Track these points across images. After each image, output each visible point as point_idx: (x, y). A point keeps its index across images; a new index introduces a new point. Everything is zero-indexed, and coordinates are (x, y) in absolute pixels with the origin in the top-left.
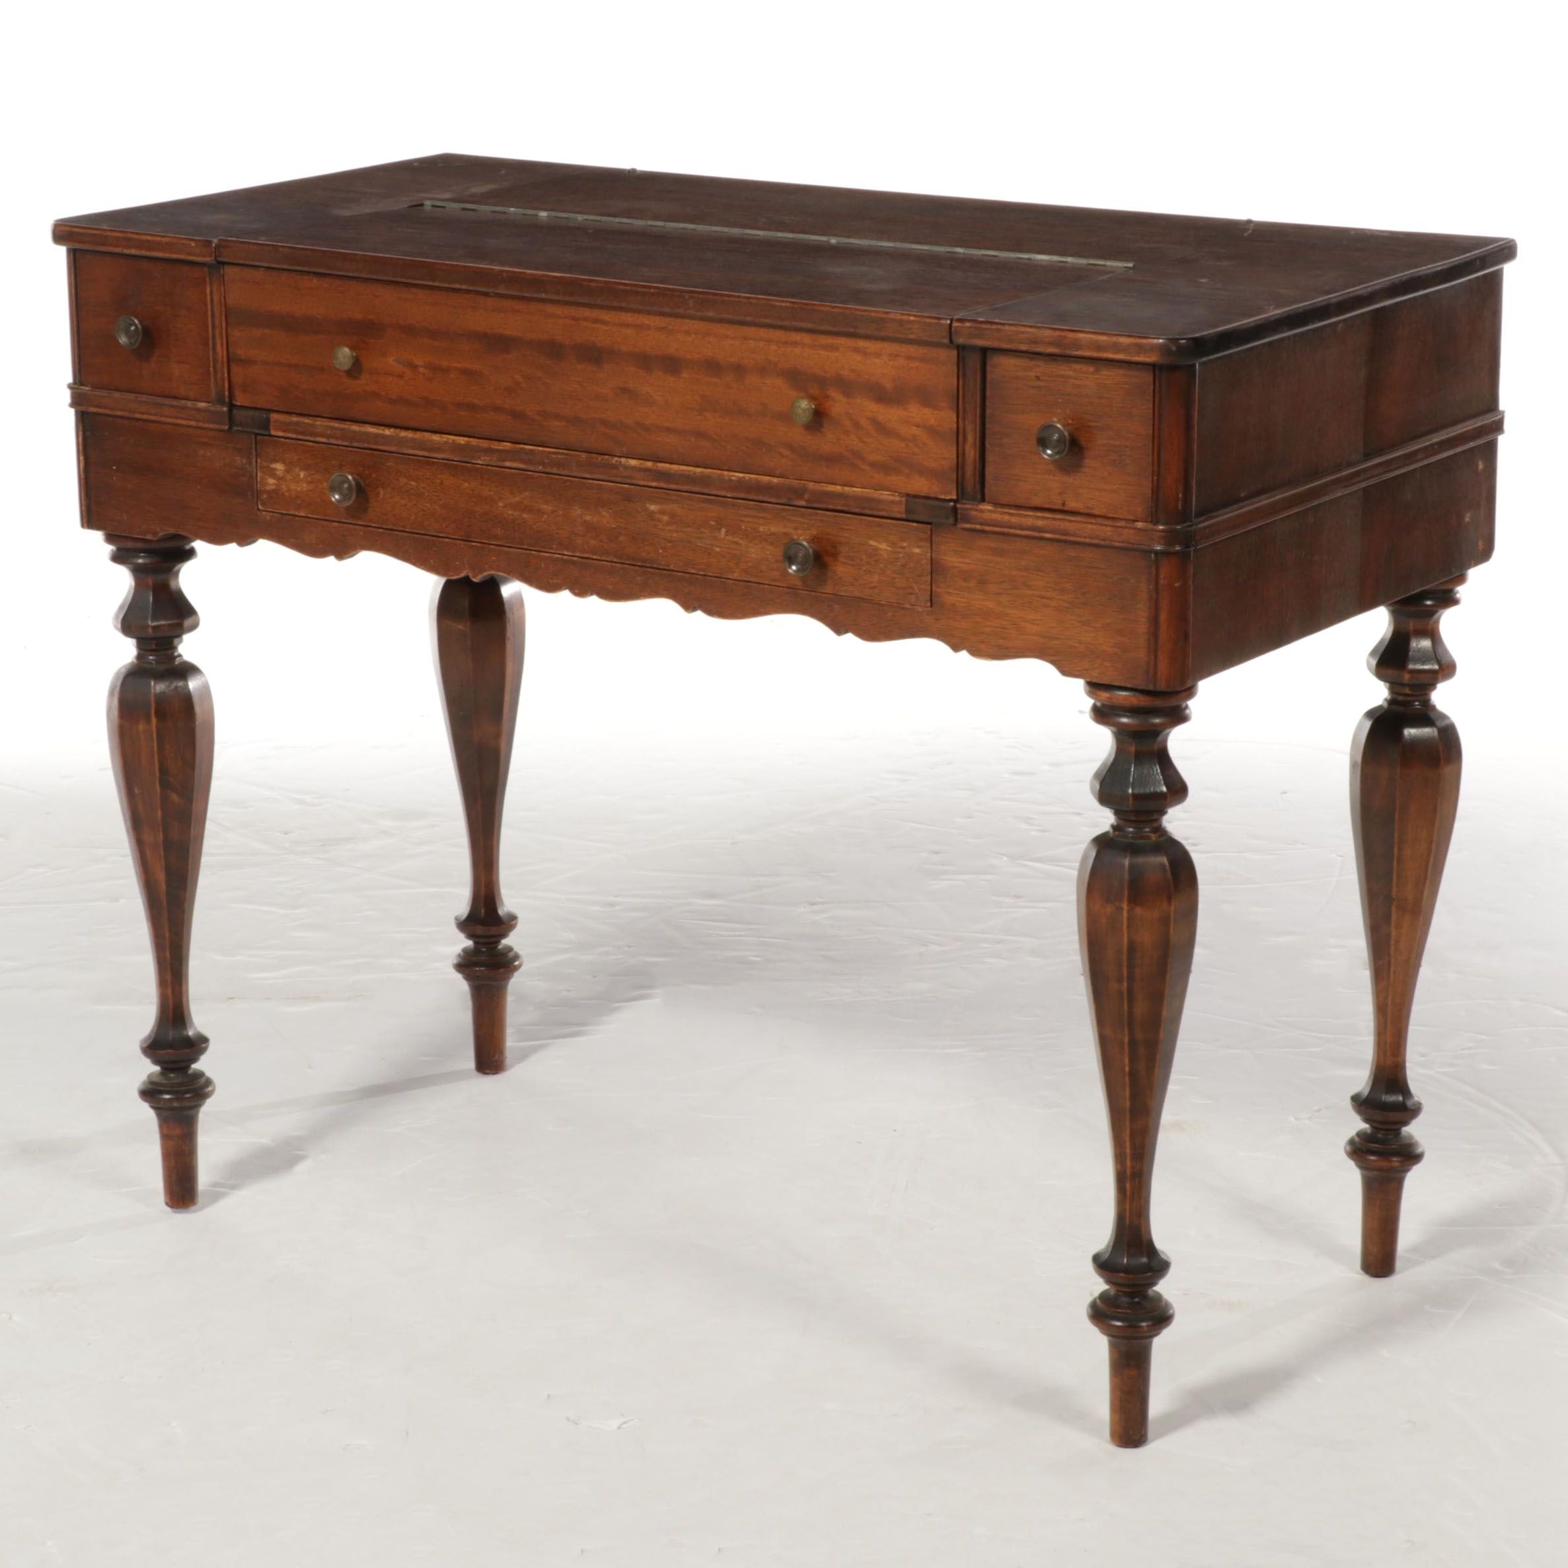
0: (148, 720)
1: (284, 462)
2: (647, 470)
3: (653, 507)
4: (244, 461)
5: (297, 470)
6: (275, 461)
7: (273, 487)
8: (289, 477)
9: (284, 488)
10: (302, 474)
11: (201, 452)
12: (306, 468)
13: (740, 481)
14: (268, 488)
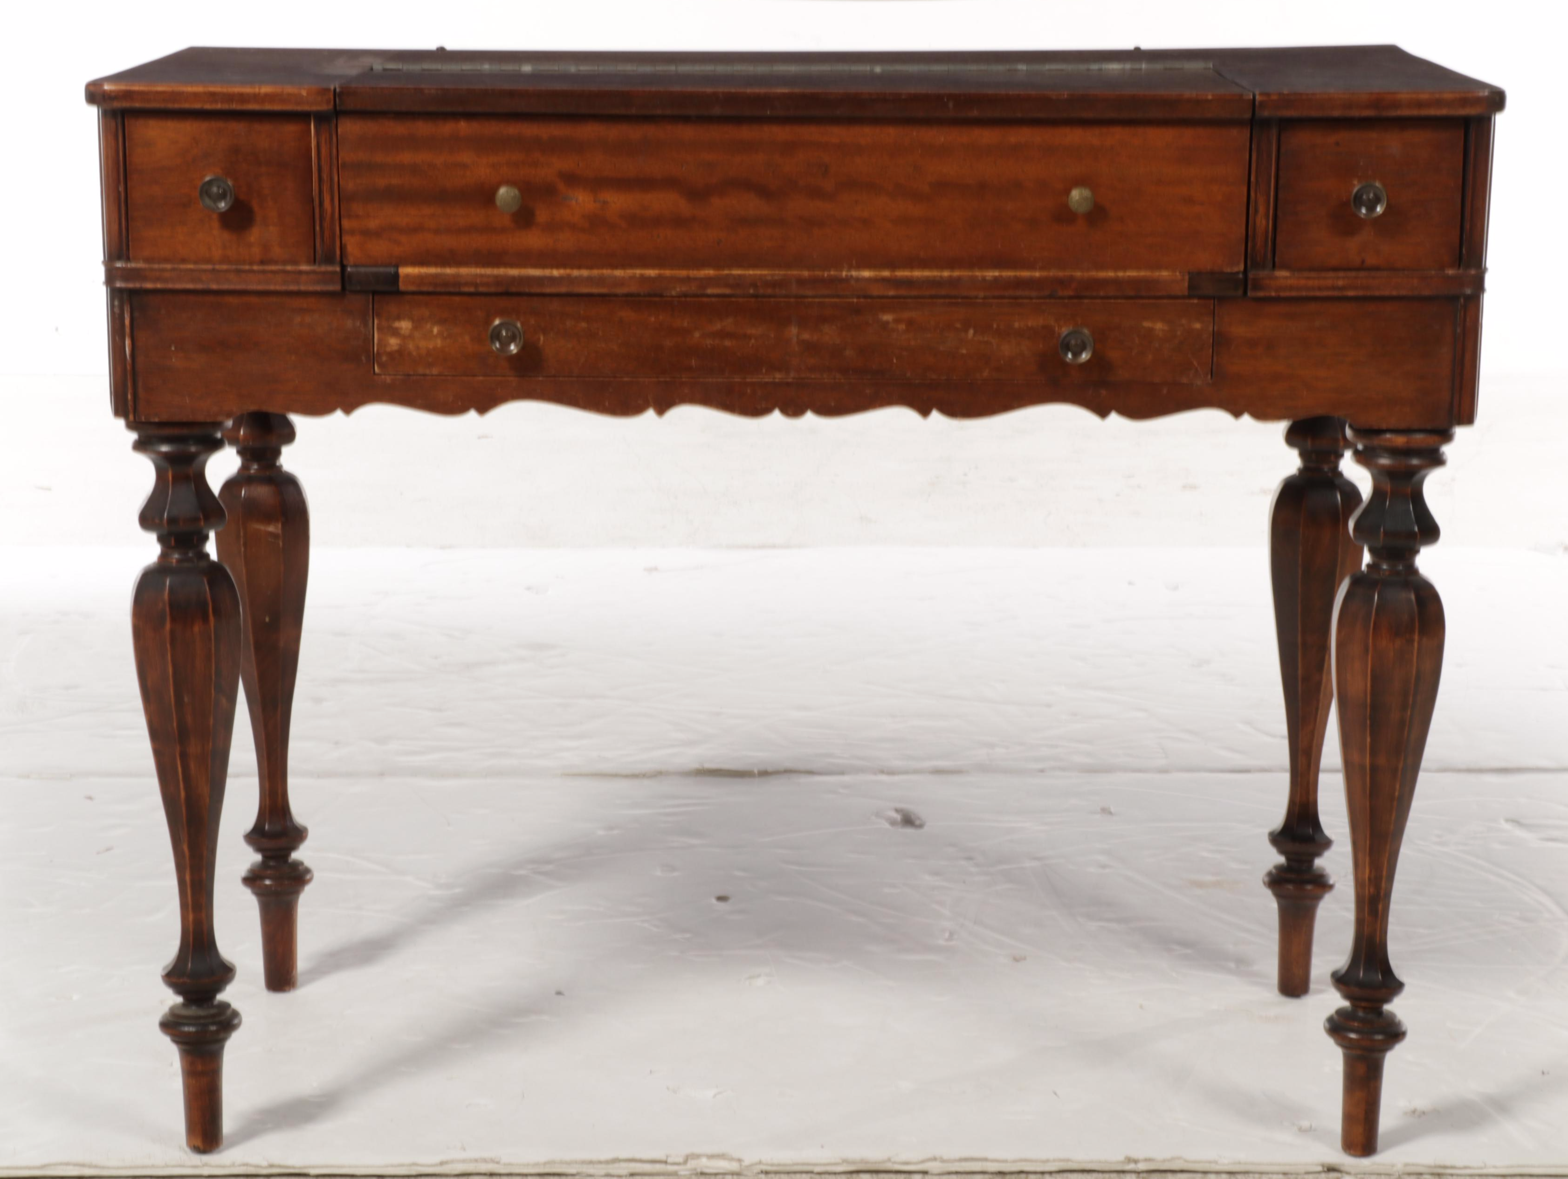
0: (205, 619)
1: (411, 319)
2: (884, 280)
3: (887, 317)
4: (358, 324)
5: (428, 326)
6: (399, 318)
7: (395, 348)
8: (417, 334)
9: (411, 346)
10: (435, 330)
11: (298, 319)
12: (441, 322)
13: (996, 279)
14: (388, 349)
